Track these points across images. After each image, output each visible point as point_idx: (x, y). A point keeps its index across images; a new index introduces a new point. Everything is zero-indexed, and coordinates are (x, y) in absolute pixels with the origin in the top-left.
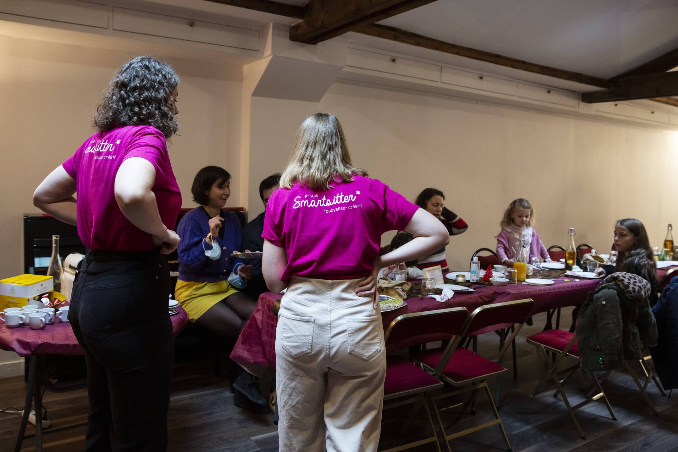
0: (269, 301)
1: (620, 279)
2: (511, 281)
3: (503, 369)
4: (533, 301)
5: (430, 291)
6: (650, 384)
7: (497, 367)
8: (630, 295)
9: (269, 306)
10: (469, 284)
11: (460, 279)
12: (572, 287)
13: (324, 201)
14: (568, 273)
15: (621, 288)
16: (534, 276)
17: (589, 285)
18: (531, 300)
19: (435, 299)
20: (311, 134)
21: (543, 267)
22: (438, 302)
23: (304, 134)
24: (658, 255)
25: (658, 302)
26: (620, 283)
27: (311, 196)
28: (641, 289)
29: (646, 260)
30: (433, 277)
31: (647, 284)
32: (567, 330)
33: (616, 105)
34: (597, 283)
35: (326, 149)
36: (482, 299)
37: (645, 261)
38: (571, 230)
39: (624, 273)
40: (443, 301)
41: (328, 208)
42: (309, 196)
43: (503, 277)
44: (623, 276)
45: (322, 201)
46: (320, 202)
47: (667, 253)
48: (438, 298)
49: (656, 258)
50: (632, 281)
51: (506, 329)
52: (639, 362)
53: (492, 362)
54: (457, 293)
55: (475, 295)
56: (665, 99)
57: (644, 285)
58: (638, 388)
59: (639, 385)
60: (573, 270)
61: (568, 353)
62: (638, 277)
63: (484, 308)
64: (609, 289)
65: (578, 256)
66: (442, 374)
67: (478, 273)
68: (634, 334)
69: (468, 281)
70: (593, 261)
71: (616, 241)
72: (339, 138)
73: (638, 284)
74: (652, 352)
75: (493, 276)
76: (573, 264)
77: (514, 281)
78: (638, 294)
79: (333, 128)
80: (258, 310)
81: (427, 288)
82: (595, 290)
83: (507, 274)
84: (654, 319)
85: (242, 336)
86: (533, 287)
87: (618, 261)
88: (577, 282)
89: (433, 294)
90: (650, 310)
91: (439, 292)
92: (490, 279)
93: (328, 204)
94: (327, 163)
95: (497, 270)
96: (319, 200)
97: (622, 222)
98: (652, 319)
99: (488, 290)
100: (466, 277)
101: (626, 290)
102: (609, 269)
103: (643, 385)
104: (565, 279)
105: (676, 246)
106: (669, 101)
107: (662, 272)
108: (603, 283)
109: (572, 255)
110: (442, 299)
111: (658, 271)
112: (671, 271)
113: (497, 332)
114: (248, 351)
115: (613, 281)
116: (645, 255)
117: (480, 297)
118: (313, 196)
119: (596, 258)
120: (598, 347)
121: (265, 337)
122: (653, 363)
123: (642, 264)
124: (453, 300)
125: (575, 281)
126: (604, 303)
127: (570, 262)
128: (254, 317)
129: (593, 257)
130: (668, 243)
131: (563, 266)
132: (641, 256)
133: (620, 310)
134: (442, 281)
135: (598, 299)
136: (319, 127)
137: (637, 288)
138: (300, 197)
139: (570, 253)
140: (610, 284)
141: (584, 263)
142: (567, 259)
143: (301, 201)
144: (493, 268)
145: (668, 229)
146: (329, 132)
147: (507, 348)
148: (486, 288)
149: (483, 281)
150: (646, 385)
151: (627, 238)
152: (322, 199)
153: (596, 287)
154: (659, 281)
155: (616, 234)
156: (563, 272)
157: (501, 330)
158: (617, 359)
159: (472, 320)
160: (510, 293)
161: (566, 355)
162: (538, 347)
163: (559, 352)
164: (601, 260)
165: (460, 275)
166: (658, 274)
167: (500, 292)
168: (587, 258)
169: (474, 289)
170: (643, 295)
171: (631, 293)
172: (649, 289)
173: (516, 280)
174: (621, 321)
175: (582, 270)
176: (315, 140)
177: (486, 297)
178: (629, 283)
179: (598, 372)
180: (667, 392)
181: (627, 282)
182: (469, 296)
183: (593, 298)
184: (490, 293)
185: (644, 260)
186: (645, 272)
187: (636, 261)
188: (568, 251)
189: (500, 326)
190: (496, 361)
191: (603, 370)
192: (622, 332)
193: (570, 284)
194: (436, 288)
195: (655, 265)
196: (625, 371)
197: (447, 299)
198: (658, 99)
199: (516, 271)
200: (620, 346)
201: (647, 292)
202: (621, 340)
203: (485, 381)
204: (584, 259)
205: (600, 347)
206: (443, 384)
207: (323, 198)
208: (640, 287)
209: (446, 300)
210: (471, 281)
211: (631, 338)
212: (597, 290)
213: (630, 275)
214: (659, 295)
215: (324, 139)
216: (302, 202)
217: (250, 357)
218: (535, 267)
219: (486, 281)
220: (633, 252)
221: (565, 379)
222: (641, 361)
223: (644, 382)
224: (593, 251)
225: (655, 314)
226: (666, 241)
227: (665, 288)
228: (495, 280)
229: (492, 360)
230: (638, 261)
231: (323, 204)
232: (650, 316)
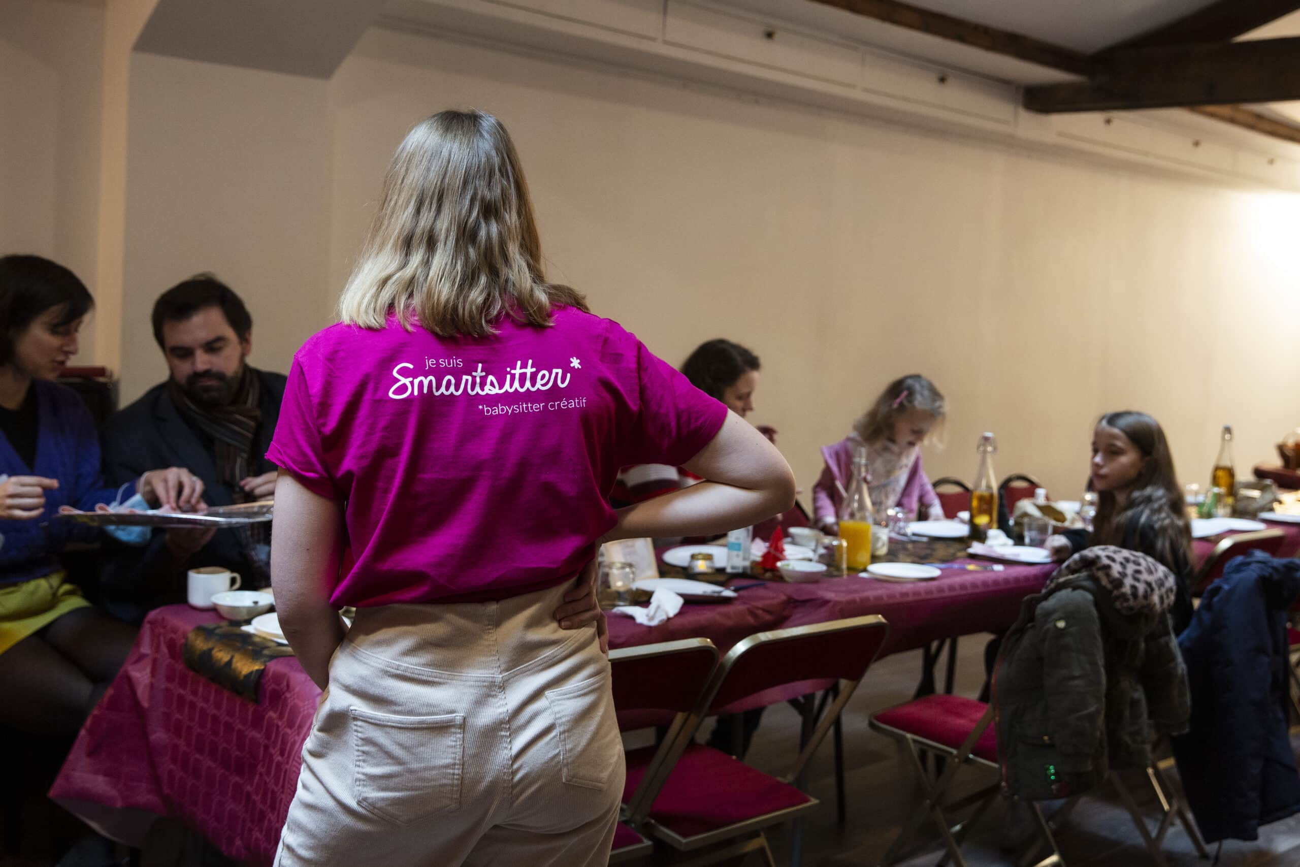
0: (174, 630)
1: (1099, 565)
2: (832, 569)
3: (807, 801)
4: (883, 620)
5: (619, 596)
6: (1171, 831)
7: (795, 795)
8: (1125, 604)
9: (171, 645)
10: (721, 578)
11: (701, 566)
12: (985, 584)
13: (478, 380)
14: (976, 548)
15: (1104, 588)
16: (892, 556)
17: (1027, 579)
18: (880, 618)
19: (631, 618)
20: (428, 169)
21: (914, 534)
22: (641, 625)
23: (407, 170)
24: (1198, 505)
25: (1194, 622)
26: (1100, 574)
27: (443, 363)
28: (1152, 590)
29: (1168, 516)
30: (629, 560)
31: (1166, 577)
32: (973, 695)
33: (1108, 121)
34: (1047, 576)
35: (475, 214)
36: (755, 615)
37: (1164, 519)
38: (986, 439)
39: (1112, 548)
40: (654, 623)
41: (492, 400)
42: (438, 364)
43: (810, 560)
44: (1108, 557)
45: (474, 378)
46: (467, 380)
47: (1218, 498)
48: (640, 615)
49: (1192, 512)
50: (1131, 568)
51: (819, 694)
52: (1147, 776)
53: (778, 782)
54: (690, 601)
55: (739, 607)
56: (1226, 110)
57: (1160, 579)
58: (1140, 841)
59: (1145, 833)
60: (989, 542)
61: (971, 756)
62: (1145, 560)
63: (757, 642)
64: (1075, 588)
65: (1001, 506)
66: (647, 819)
67: (747, 551)
68: (1134, 703)
69: (721, 571)
70: (1037, 519)
71: (1096, 466)
72: (511, 179)
73: (1145, 576)
74: (1179, 749)
75: (785, 556)
76: (989, 526)
77: (839, 569)
78: (1144, 602)
79: (494, 153)
80: (142, 657)
81: (613, 588)
82: (1040, 591)
83: (822, 551)
84: (1181, 666)
85: (90, 732)
86: (885, 585)
87: (1097, 520)
88: (999, 572)
89: (627, 603)
90: (1174, 642)
91: (643, 598)
92: (779, 564)
93: (489, 390)
94: (479, 255)
95: (798, 540)
96: (465, 377)
97: (1113, 419)
98: (1176, 665)
99: (771, 594)
100: (716, 559)
101: (1115, 593)
102: (1079, 539)
103: (1154, 834)
104: (969, 564)
105: (1240, 483)
106: (1240, 117)
107: (1205, 545)
108: (1060, 574)
109: (986, 503)
110: (651, 618)
111: (1195, 545)
112: (1225, 544)
113: (794, 702)
114: (106, 774)
115: (1083, 570)
116: (1165, 504)
117: (751, 613)
118: (449, 364)
119: (1048, 510)
120: (1046, 738)
121: (158, 734)
122: (1177, 777)
123: (1157, 526)
124: (680, 620)
125: (993, 570)
126: (1061, 624)
127: (982, 520)
128: (129, 679)
129: (1040, 508)
130: (1220, 473)
131: (962, 530)
132: (1156, 506)
133: (1100, 642)
134: (653, 570)
135: (1048, 614)
136: (451, 148)
137: (1141, 588)
138: (411, 366)
139: (981, 499)
140: (1079, 577)
141: (1017, 523)
142: (975, 512)
143: (415, 377)
144: (787, 535)
145: (1223, 439)
146: (480, 161)
147: (817, 746)
148: (766, 588)
149: (759, 570)
150: (1162, 831)
151: (1124, 460)
152: (474, 374)
153: (1043, 585)
154: (1197, 569)
155: (1096, 451)
156: (963, 546)
157: (805, 697)
158: (1090, 768)
159: (727, 670)
160: (826, 602)
161: (967, 760)
162: (901, 741)
163: (951, 753)
164: (1059, 516)
165: (699, 554)
166: (1195, 552)
167: (800, 598)
168: (1022, 510)
169: (735, 591)
170: (1155, 605)
171: (1127, 600)
172: (1171, 590)
173: (844, 566)
174: (1102, 670)
175: (1010, 542)
176: (441, 186)
177: (764, 610)
178: (1124, 575)
179: (1046, 802)
180: (1211, 848)
181: (1119, 573)
182: (724, 609)
183: (1034, 613)
184: (775, 602)
185: (1163, 515)
186: (1163, 545)
187: (1143, 519)
188: (978, 493)
189: (801, 687)
190: (790, 778)
191: (1057, 797)
192: (1104, 700)
193: (981, 577)
194: (638, 590)
195: (1187, 529)
196: (1112, 797)
197: (664, 617)
198: (1211, 109)
199: (845, 544)
200: (1098, 734)
201: (1165, 597)
202: (1101, 720)
203: (762, 834)
204: (1017, 513)
205: (1050, 739)
206: (649, 846)
207: (476, 371)
208: (1149, 584)
209: (661, 621)
210: (729, 570)
211: (1127, 713)
212: (1046, 593)
213: (1126, 553)
214: (1196, 603)
215: (465, 183)
216: (416, 381)
217: (114, 793)
218: (893, 535)
219: (766, 571)
220: (1136, 494)
221: (965, 822)
222: (1150, 771)
223: (1158, 825)
224: (1041, 492)
225: (1187, 652)
226: (1217, 468)
227: (1210, 587)
228: (790, 568)
229: (780, 779)
230: (1149, 518)
231: (478, 389)
232: (1173, 658)
